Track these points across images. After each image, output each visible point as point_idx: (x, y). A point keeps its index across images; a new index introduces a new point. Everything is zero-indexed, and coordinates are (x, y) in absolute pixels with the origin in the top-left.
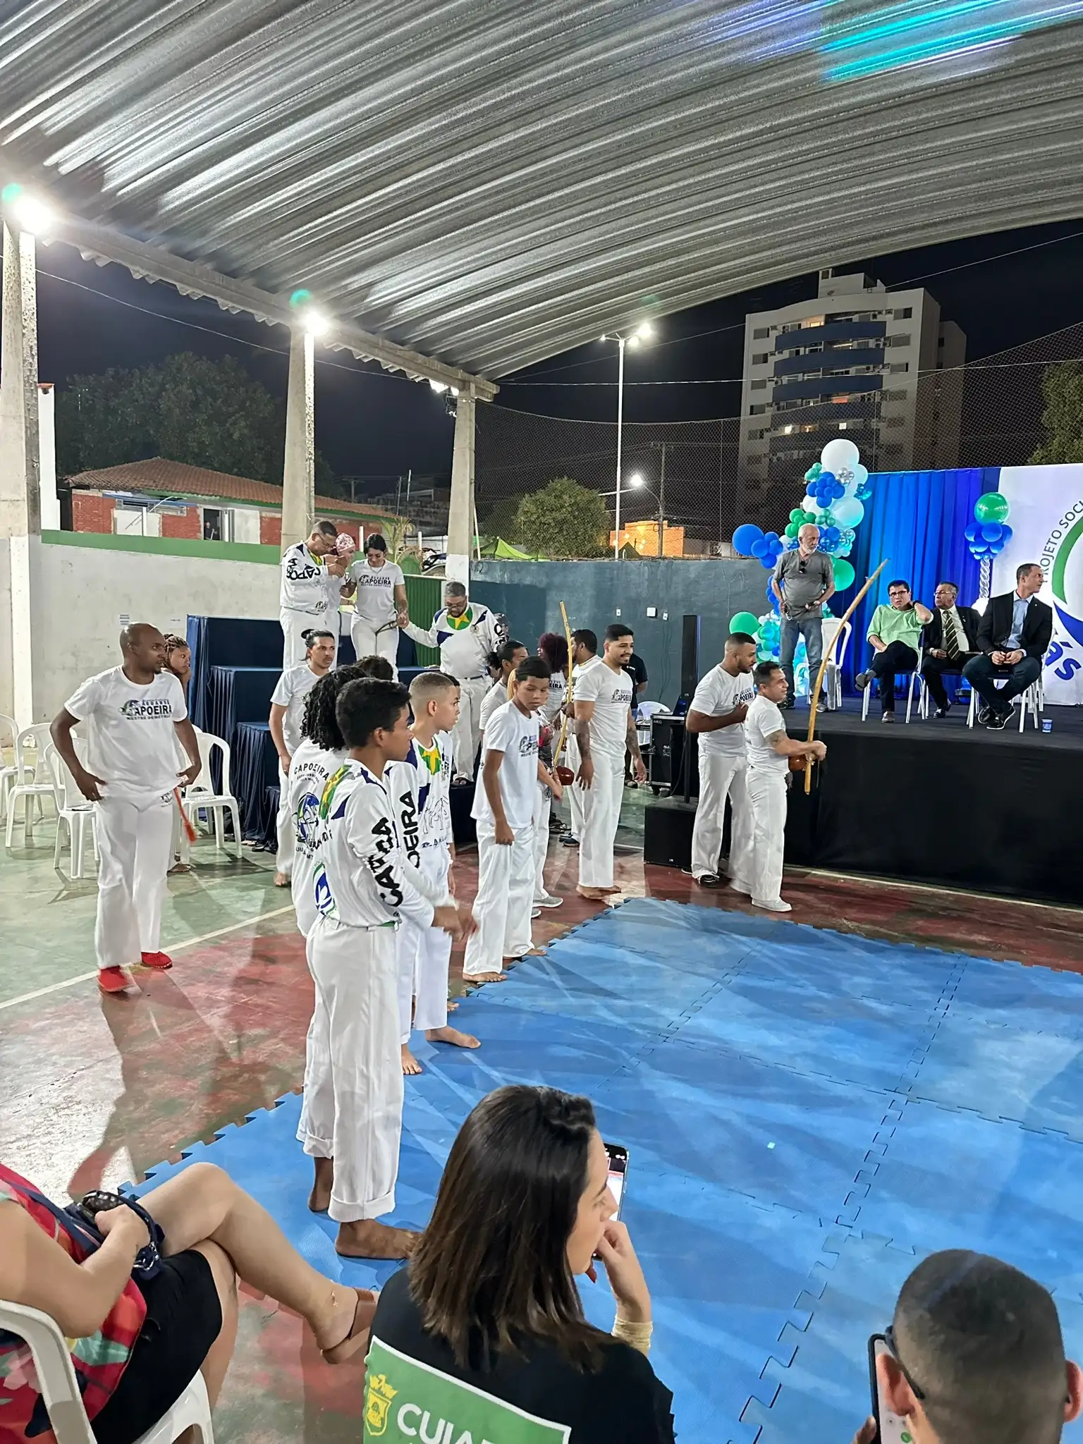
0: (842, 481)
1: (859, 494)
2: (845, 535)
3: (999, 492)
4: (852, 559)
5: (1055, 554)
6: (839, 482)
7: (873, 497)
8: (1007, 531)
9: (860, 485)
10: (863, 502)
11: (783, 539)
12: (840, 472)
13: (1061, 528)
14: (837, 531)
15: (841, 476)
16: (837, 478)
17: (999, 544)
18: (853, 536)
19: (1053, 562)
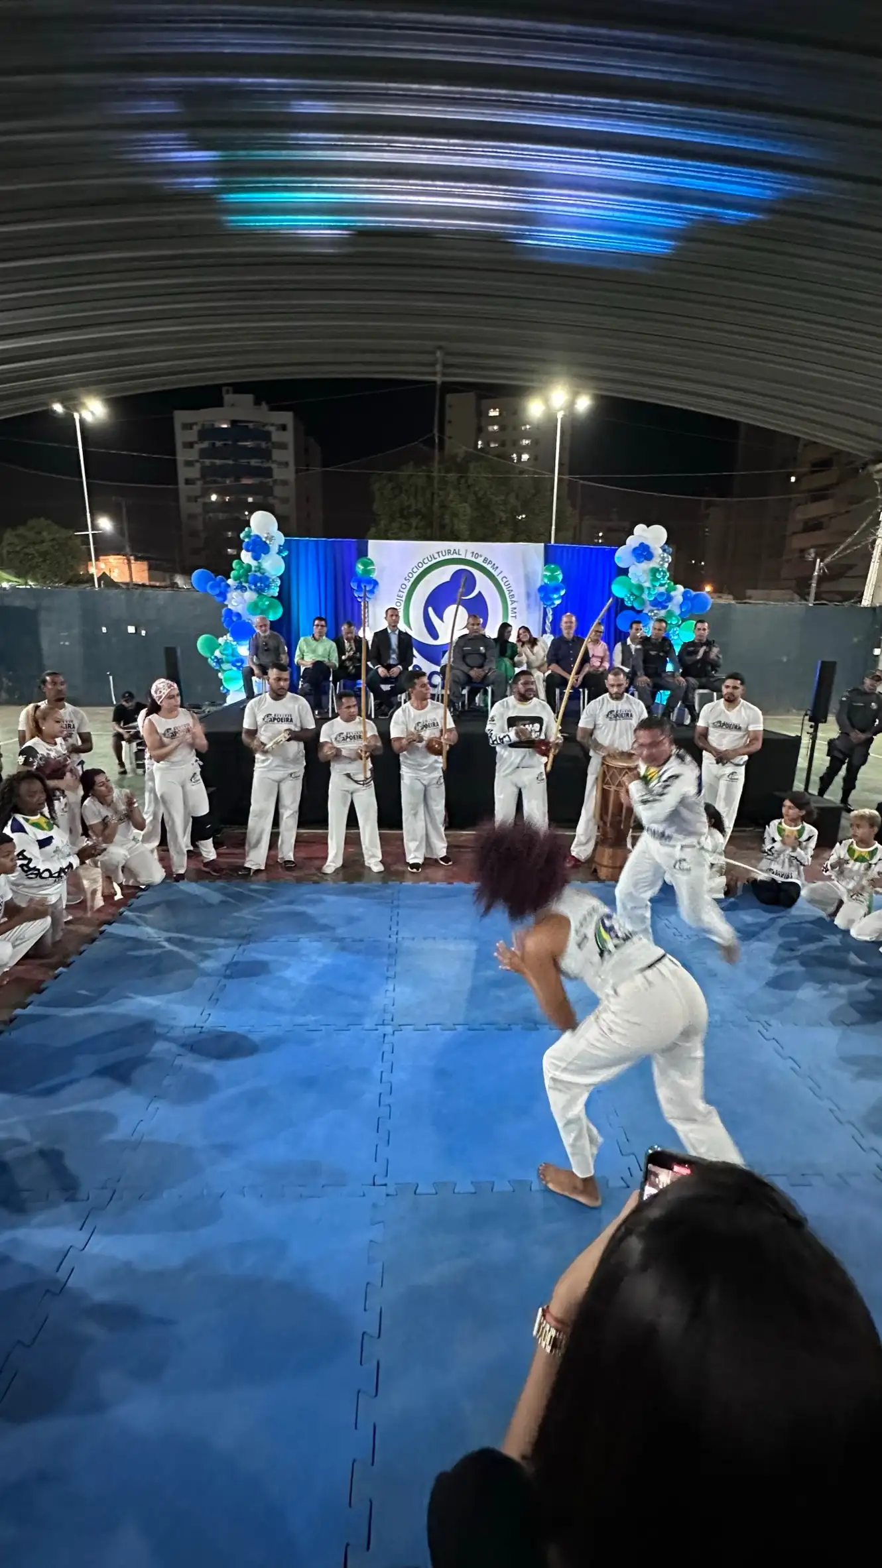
0: (268, 542)
1: (279, 553)
2: (273, 581)
3: (369, 557)
4: (280, 598)
5: (404, 599)
6: (265, 542)
7: (290, 555)
8: (376, 583)
9: (280, 546)
10: (283, 557)
11: (230, 581)
12: (266, 535)
13: (406, 582)
14: (268, 578)
15: (266, 538)
16: (264, 539)
17: (372, 592)
18: (279, 583)
19: (403, 603)
